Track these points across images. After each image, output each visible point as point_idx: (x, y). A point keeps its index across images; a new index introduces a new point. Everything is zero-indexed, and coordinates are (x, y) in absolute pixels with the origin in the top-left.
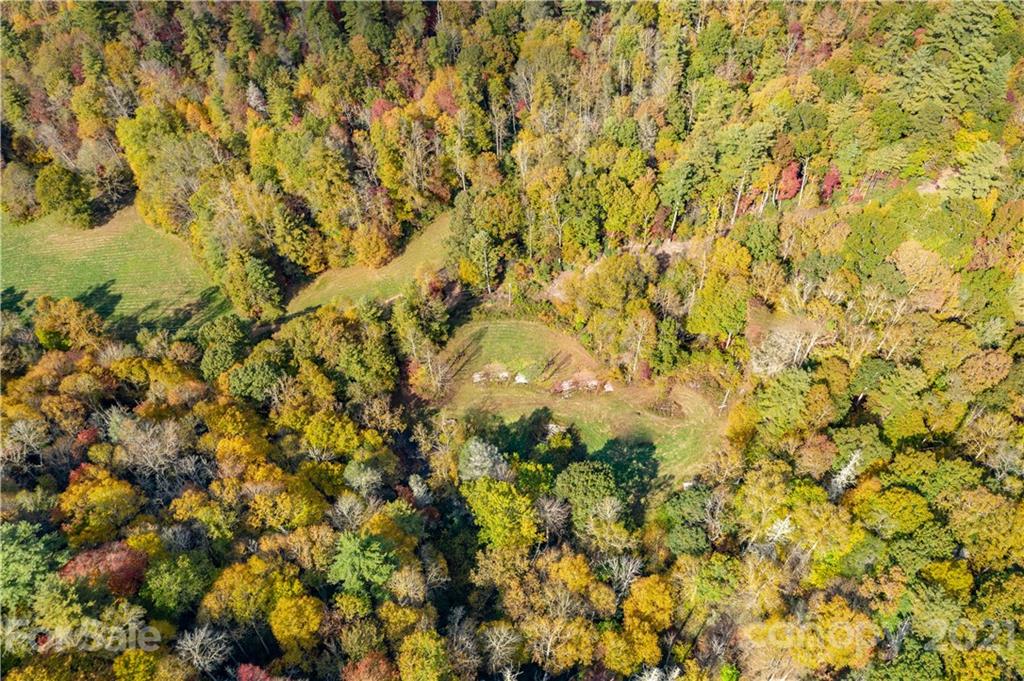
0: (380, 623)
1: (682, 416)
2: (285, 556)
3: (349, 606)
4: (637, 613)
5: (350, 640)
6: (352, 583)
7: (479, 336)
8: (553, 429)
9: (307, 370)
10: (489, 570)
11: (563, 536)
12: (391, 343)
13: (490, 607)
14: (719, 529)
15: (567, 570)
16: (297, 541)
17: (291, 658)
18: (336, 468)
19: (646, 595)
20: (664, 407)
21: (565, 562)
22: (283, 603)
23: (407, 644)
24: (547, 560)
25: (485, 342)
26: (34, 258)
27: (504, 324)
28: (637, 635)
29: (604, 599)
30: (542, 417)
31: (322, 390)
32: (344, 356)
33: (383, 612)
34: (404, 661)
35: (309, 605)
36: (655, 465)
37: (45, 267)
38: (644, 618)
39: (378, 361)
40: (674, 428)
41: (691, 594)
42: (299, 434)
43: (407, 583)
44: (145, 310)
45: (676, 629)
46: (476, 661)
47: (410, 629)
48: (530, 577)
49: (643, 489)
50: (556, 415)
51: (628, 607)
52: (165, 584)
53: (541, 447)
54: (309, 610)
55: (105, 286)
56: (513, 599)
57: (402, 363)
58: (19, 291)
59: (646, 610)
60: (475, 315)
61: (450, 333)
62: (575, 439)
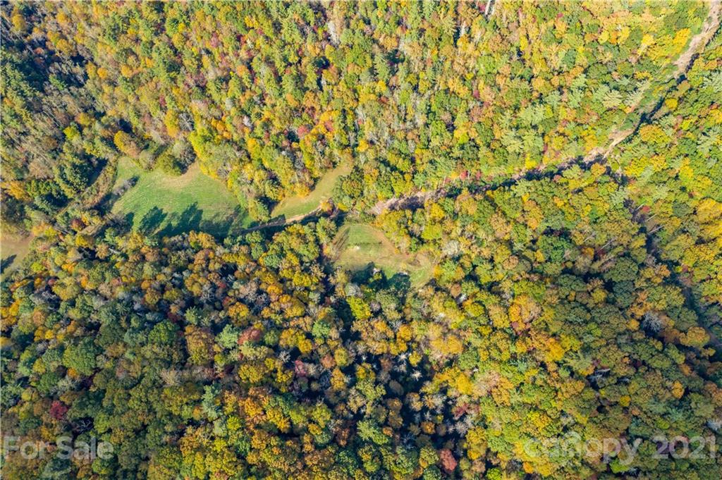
0: (328, 345)
1: (420, 266)
2: (298, 327)
3: (319, 342)
4: (400, 337)
5: (321, 351)
6: (319, 335)
7: (347, 232)
8: (376, 270)
9: (289, 255)
10: (356, 327)
11: (377, 314)
12: (317, 241)
13: (357, 336)
14: (425, 312)
15: (380, 326)
16: (301, 322)
17: (304, 356)
18: (306, 294)
19: (403, 332)
20: (415, 263)
21: (379, 323)
22: (300, 342)
23: (336, 352)
24: (373, 322)
25: (350, 234)
26: (160, 191)
27: (357, 225)
28: (400, 344)
29: (391, 334)
30: (371, 266)
31: (295, 261)
32: (302, 249)
33: (328, 342)
34: (336, 356)
35: (308, 341)
36: (410, 283)
37: (166, 196)
38: (402, 339)
39: (312, 247)
40: (417, 270)
41: (416, 331)
42: (291, 280)
43: (334, 333)
44: (214, 217)
45: (413, 340)
46: (354, 354)
47: (336, 347)
48: (369, 328)
49: (405, 292)
50: (376, 265)
51: (398, 335)
52: (269, 338)
53: (371, 280)
54: (309, 344)
55: (194, 205)
56: (364, 335)
57: (321, 247)
58: (159, 209)
59: (403, 336)
60: (346, 222)
61: (337, 231)
62: (383, 275)
